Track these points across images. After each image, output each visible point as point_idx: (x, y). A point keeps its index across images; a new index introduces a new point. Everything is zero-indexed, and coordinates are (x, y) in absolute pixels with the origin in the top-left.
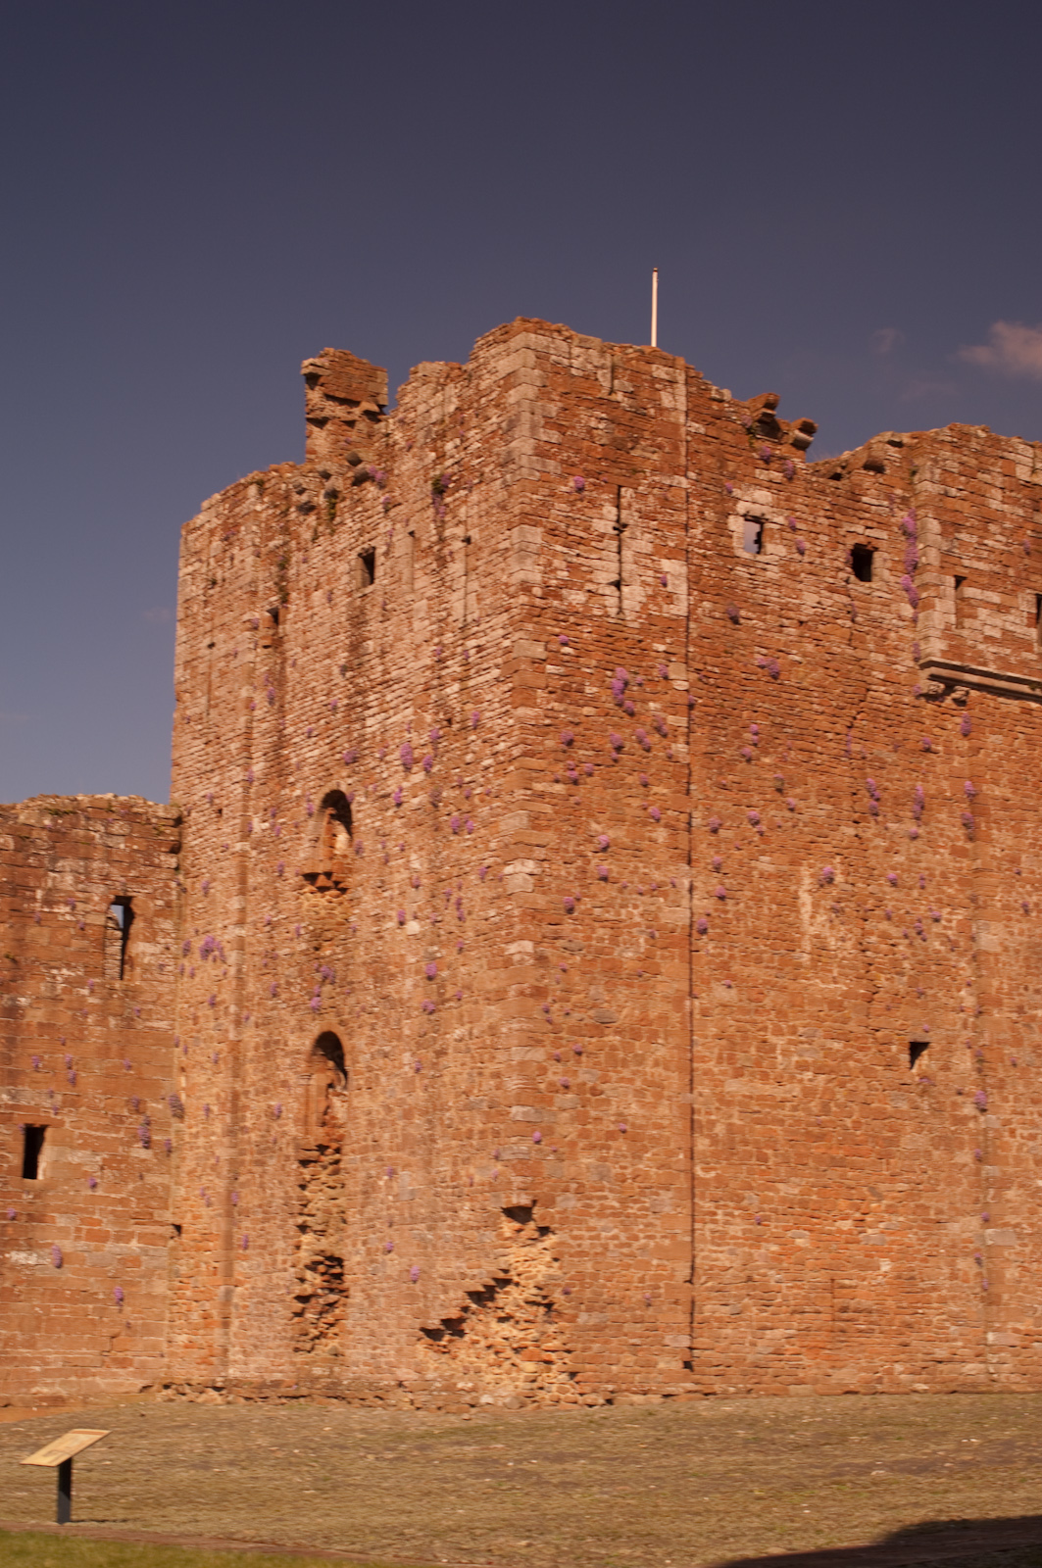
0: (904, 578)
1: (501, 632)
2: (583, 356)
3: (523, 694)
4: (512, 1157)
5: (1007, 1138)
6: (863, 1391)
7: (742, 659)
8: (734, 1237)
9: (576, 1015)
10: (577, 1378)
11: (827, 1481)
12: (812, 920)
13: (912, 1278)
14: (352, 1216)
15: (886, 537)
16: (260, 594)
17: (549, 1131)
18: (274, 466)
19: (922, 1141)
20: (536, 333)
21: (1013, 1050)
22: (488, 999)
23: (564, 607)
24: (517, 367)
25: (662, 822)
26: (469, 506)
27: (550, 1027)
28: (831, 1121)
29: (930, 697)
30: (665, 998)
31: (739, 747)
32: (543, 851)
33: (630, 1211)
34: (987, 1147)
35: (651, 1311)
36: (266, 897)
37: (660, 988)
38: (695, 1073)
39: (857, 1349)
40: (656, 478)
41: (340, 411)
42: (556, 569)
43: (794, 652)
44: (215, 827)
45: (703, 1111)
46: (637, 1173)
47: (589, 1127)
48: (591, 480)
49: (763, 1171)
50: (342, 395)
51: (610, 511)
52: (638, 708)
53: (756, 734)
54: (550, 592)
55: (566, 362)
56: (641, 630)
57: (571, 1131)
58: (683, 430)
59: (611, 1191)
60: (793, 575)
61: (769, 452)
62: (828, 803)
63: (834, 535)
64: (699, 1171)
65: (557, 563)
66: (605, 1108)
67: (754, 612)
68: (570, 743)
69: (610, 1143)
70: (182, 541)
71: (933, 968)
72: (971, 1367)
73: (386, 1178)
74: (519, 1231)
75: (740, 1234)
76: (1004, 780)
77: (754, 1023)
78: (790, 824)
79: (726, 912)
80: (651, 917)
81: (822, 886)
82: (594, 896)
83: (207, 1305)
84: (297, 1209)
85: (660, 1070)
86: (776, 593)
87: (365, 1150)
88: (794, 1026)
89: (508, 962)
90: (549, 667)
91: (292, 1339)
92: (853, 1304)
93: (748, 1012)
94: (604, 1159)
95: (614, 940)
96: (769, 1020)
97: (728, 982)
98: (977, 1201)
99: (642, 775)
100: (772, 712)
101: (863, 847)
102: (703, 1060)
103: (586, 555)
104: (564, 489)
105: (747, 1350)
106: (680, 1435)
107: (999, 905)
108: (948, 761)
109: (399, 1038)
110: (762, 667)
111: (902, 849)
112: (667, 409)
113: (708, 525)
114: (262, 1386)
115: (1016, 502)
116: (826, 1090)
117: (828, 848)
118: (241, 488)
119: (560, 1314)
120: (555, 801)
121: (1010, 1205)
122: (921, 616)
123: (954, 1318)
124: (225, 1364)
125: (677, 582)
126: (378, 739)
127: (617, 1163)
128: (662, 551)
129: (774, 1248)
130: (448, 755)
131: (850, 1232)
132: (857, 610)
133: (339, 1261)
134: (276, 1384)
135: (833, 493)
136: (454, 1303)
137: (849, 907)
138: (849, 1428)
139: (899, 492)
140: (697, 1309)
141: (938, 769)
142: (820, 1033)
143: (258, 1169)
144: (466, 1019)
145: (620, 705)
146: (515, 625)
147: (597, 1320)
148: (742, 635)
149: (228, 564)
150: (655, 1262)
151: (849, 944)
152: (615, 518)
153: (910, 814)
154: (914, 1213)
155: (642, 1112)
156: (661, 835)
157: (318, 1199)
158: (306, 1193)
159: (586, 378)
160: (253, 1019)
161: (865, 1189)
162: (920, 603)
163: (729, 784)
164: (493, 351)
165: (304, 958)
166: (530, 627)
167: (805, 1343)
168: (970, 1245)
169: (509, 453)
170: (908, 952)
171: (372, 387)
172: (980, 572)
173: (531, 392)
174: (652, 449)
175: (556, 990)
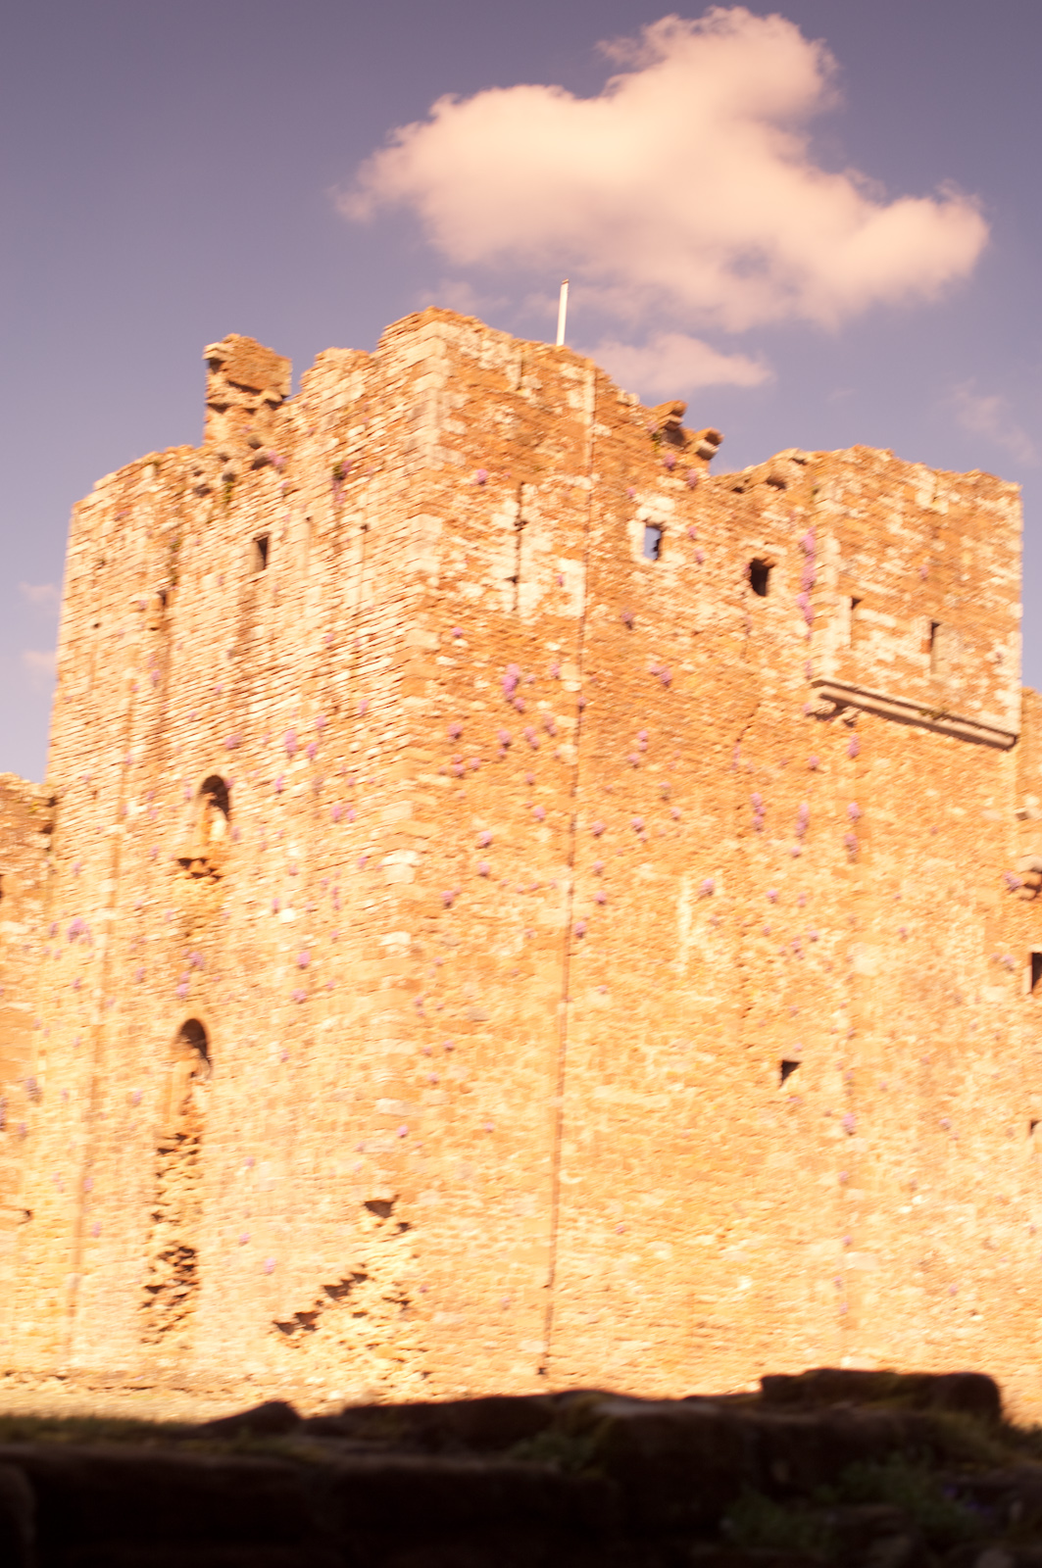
0: (800, 596)
1: (397, 621)
2: (493, 350)
3: (413, 684)
4: (377, 1150)
5: (872, 1163)
7: (635, 664)
8: (593, 1246)
9: (449, 1011)
10: (431, 1378)
12: (690, 931)
13: (771, 1298)
14: (209, 1206)
15: (784, 554)
16: (150, 576)
17: (414, 1126)
18: (171, 448)
19: (788, 1160)
20: (447, 323)
21: (884, 1075)
22: (359, 990)
23: (459, 600)
24: (426, 356)
25: (546, 822)
26: (369, 495)
27: (420, 1021)
28: (698, 1135)
29: (820, 716)
30: (539, 999)
31: (628, 753)
32: (425, 843)
33: (492, 1212)
34: (852, 1170)
35: (507, 1315)
36: (138, 881)
37: (534, 989)
38: (565, 1078)
40: (560, 477)
41: (241, 398)
42: (454, 561)
43: (687, 661)
44: (91, 808)
45: (571, 1117)
46: (501, 1174)
47: (455, 1124)
48: (494, 474)
49: (628, 1180)
50: (243, 382)
51: (510, 507)
52: (527, 706)
53: (644, 741)
54: (445, 584)
55: (475, 354)
56: (535, 628)
57: (437, 1127)
58: (589, 432)
59: (475, 1190)
61: (673, 460)
62: (712, 815)
63: (733, 548)
64: (563, 1177)
65: (455, 555)
66: (470, 1106)
67: (651, 619)
68: (458, 736)
69: (476, 1142)
70: (73, 519)
71: (809, 987)
73: (246, 1168)
74: (379, 1225)
75: (600, 1242)
76: (889, 804)
77: (626, 1031)
78: (673, 833)
79: (605, 917)
80: (530, 917)
81: (702, 898)
82: (473, 892)
83: (54, 1293)
84: (152, 1198)
85: (529, 1072)
86: (672, 602)
87: (224, 1140)
88: (666, 1037)
89: (382, 954)
90: (441, 658)
91: (139, 1329)
92: (711, 1320)
93: (620, 1019)
94: (468, 1158)
95: (491, 936)
96: (641, 1029)
97: (603, 987)
99: (529, 773)
100: (661, 720)
101: (745, 861)
102: (573, 1064)
103: (485, 548)
104: (466, 481)
107: (877, 928)
108: (833, 782)
109: (267, 1027)
110: (655, 674)
111: (784, 866)
112: (572, 409)
113: (608, 528)
114: (105, 1376)
115: (915, 528)
116: (695, 1103)
117: (710, 860)
118: (135, 469)
119: (415, 1312)
120: (439, 794)
121: (872, 1230)
122: (815, 634)
123: (811, 1341)
124: (69, 1353)
125: (574, 583)
126: (263, 725)
127: (482, 1162)
128: (560, 550)
129: (635, 1259)
130: (333, 743)
131: (709, 1247)
132: (752, 624)
133: (190, 1252)
134: (120, 1375)
135: (734, 506)
136: (310, 1296)
137: (728, 920)
139: (799, 509)
140: (554, 1316)
141: (824, 788)
142: (692, 1045)
143: (113, 1156)
144: (337, 1010)
145: (510, 701)
146: (410, 614)
147: (453, 1321)
148: (636, 640)
149: (118, 545)
150: (515, 1265)
151: (726, 958)
152: (516, 514)
153: (794, 832)
154: (776, 1233)
155: (509, 1113)
156: (544, 835)
157: (175, 1189)
158: (162, 1182)
159: (495, 371)
160: (117, 1004)
161: (728, 1205)
162: (816, 622)
163: (614, 791)
164: (403, 338)
165: (174, 944)
166: (424, 616)
167: (661, 1357)
168: (831, 1269)
169: (413, 441)
170: (785, 970)
171: (275, 377)
172: (877, 596)
173: (439, 381)
174: (558, 448)
175: (430, 985)
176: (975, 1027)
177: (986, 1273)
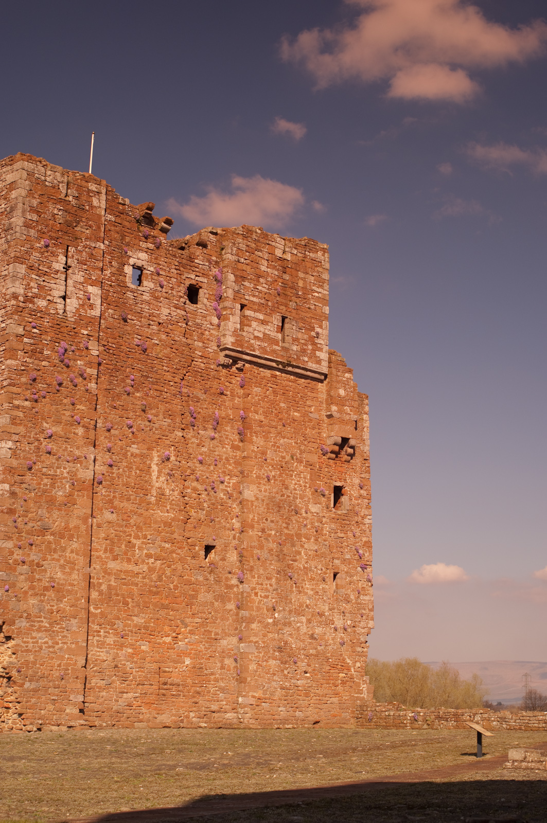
0: (214, 304)
1: (2, 319)
2: (53, 176)
3: (11, 353)
5: (253, 597)
6: (173, 726)
7: (128, 341)
8: (108, 644)
9: (31, 524)
10: (22, 717)
11: (153, 773)
12: (157, 479)
13: (202, 668)
15: (206, 282)
17: (13, 585)
19: (209, 597)
20: (28, 161)
21: (259, 551)
23: (35, 308)
24: (16, 180)
25: (81, 424)
27: (16, 530)
28: (162, 585)
29: (225, 366)
30: (78, 517)
31: (124, 387)
32: (17, 436)
33: (55, 629)
34: (242, 601)
35: (63, 682)
37: (75, 512)
38: (92, 557)
39: (171, 705)
40: (88, 243)
42: (32, 287)
43: (155, 338)
45: (96, 578)
46: (59, 609)
47: (35, 583)
48: (53, 241)
49: (126, 610)
51: (62, 259)
52: (71, 363)
53: (133, 380)
54: (27, 300)
55: (43, 178)
56: (75, 323)
57: (26, 586)
58: (103, 219)
59: (45, 618)
60: (157, 298)
61: (148, 233)
62: (169, 418)
63: (179, 279)
64: (92, 609)
65: (32, 284)
66: (44, 574)
67: (135, 317)
68: (34, 380)
69: (45, 592)
71: (219, 507)
72: (229, 715)
75: (112, 643)
76: (261, 411)
77: (125, 532)
78: (148, 428)
79: (113, 473)
80: (73, 474)
81: (163, 462)
82: (43, 462)
85: (74, 555)
86: (148, 308)
88: (145, 534)
90: (25, 339)
92: (170, 681)
93: (122, 526)
94: (42, 601)
95: (53, 485)
96: (132, 531)
97: (112, 510)
98: (236, 629)
99: (72, 399)
100: (142, 370)
101: (186, 442)
102: (97, 550)
103: (48, 281)
104: (38, 245)
105: (114, 704)
106: (77, 748)
107: (255, 476)
108: (232, 400)
110: (138, 346)
111: (206, 444)
112: (95, 207)
113: (113, 269)
115: (274, 268)
116: (161, 568)
117: (168, 442)
119: (15, 682)
120: (25, 410)
121: (253, 631)
122: (222, 323)
123: (222, 690)
125: (96, 298)
127: (49, 603)
128: (89, 281)
129: (130, 650)
131: (170, 643)
132: (189, 318)
135: (180, 257)
137: (177, 474)
138: (165, 746)
139: (214, 258)
140: (87, 681)
141: (227, 404)
142: (159, 538)
145: (62, 361)
146: (8, 316)
147: (35, 686)
148: (128, 328)
150: (66, 656)
151: (176, 493)
152: (65, 263)
153: (211, 426)
154: (203, 635)
155: (63, 577)
156: (80, 431)
159: (54, 187)
161: (179, 621)
162: (222, 317)
163: (117, 407)
164: (4, 170)
166: (16, 317)
167: (144, 701)
168: (232, 652)
169: (10, 224)
170: (207, 498)
172: (254, 303)
173: (24, 193)
174: (86, 227)
175: (20, 511)
176: (306, 525)
177: (311, 651)
